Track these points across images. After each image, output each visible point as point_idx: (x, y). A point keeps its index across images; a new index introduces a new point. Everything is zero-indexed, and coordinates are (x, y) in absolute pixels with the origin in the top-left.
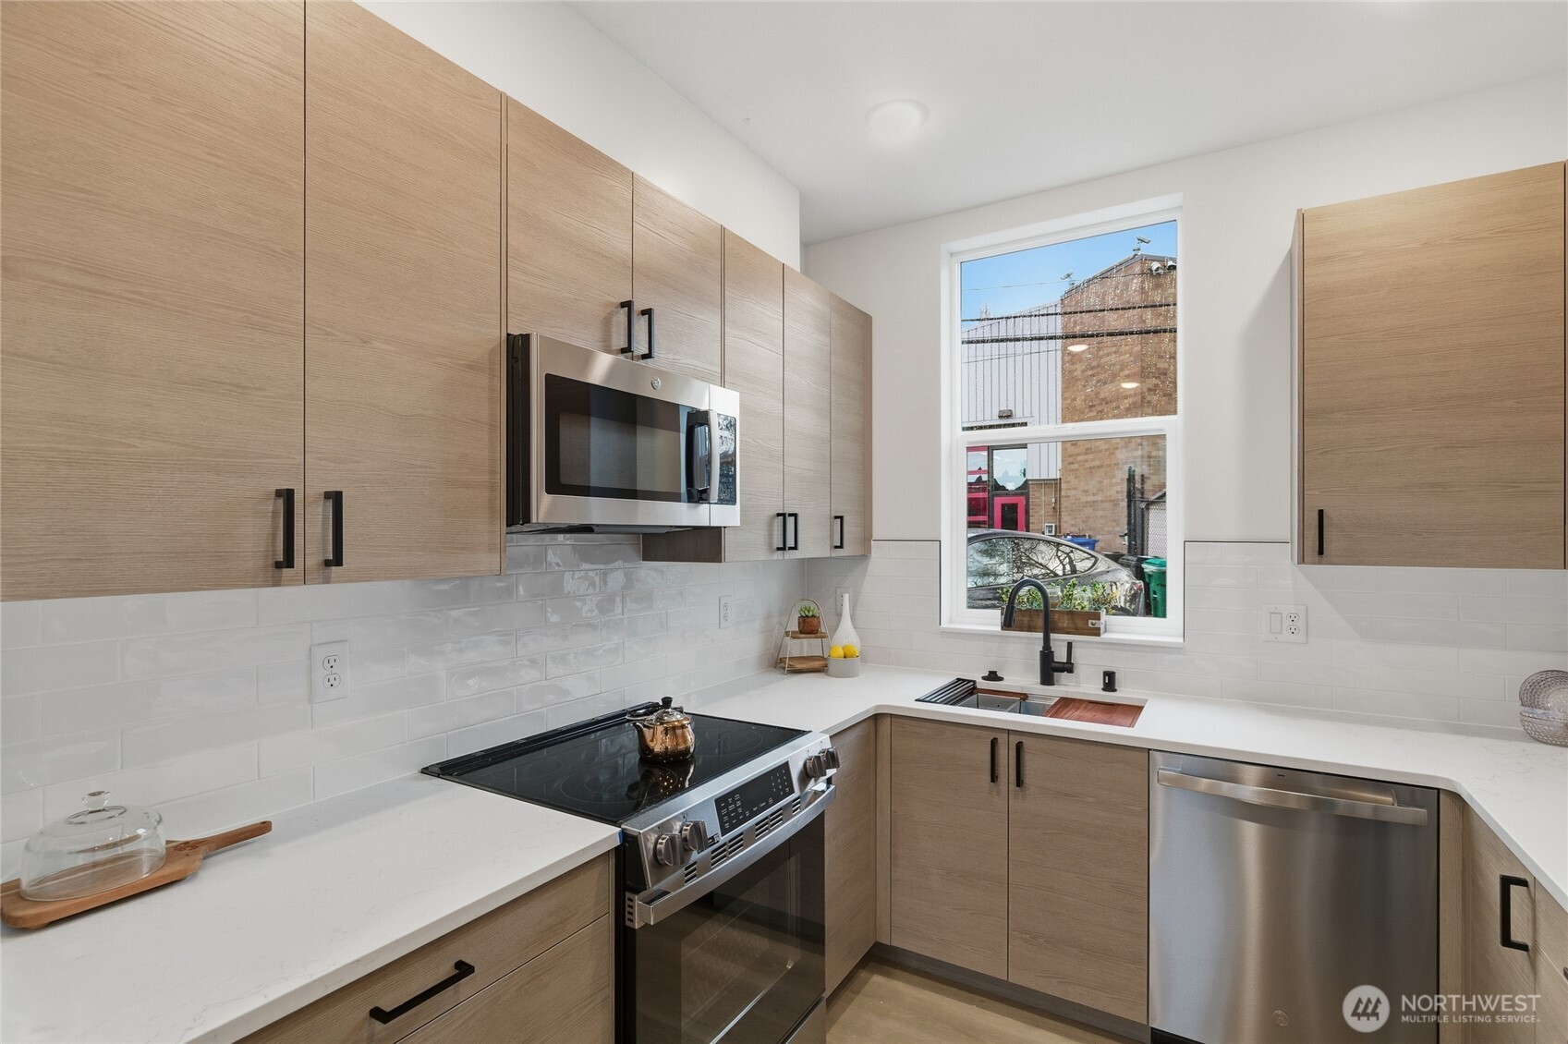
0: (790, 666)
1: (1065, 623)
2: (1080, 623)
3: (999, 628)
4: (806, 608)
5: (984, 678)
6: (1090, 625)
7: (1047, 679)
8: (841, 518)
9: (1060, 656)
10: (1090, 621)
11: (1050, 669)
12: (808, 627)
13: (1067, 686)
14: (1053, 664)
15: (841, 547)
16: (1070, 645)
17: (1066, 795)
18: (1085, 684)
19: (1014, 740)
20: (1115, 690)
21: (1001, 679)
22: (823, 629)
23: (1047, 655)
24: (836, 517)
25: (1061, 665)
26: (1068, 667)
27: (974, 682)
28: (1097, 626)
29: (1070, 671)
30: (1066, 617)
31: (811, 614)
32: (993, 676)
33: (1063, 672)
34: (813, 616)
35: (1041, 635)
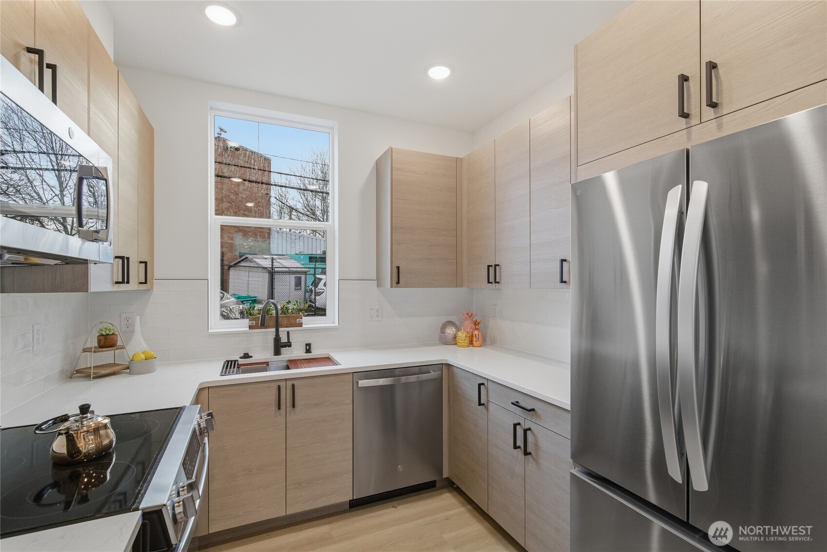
0: (94, 373)
1: (285, 322)
2: (292, 321)
3: (248, 329)
4: (106, 329)
5: (241, 358)
6: (298, 322)
7: (277, 352)
8: (146, 263)
9: (284, 339)
10: (298, 320)
11: (279, 346)
12: (106, 342)
13: (287, 354)
14: (281, 344)
15: (146, 283)
16: (288, 333)
17: (317, 405)
18: (296, 352)
19: (289, 384)
20: (311, 352)
21: (251, 357)
22: (119, 343)
23: (277, 339)
24: (141, 262)
25: (286, 344)
26: (288, 344)
27: (237, 360)
28: (301, 322)
29: (290, 346)
30: (285, 319)
31: (111, 333)
32: (246, 356)
33: (286, 347)
34: (113, 334)
35: (274, 330)
